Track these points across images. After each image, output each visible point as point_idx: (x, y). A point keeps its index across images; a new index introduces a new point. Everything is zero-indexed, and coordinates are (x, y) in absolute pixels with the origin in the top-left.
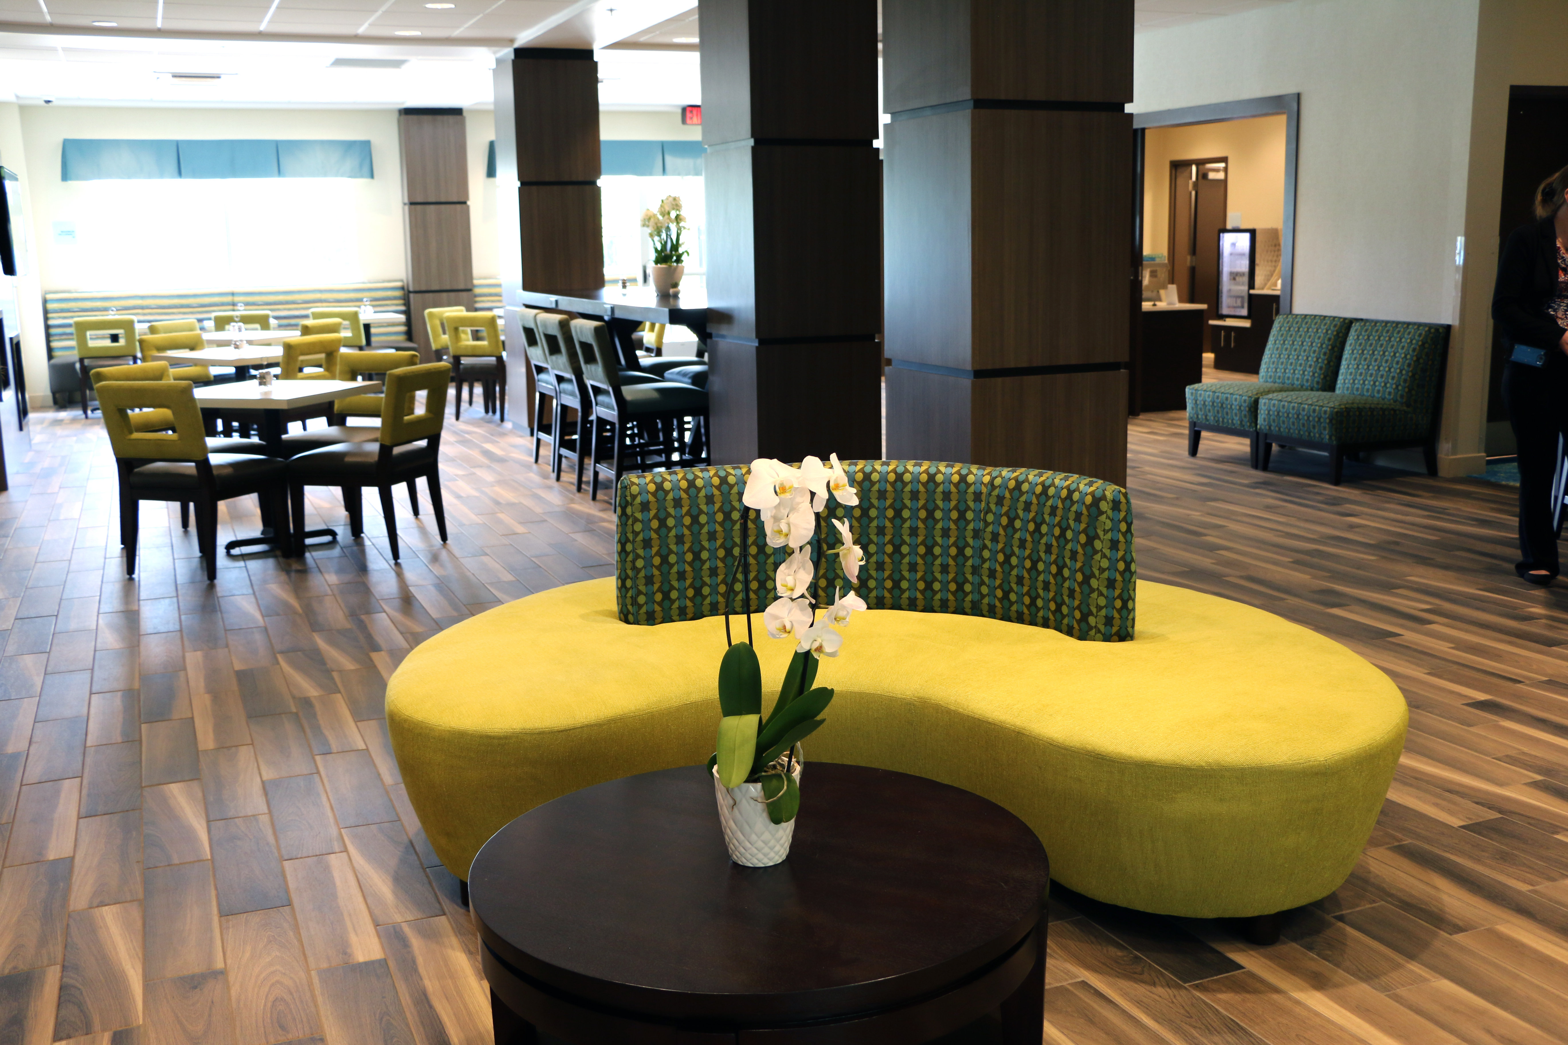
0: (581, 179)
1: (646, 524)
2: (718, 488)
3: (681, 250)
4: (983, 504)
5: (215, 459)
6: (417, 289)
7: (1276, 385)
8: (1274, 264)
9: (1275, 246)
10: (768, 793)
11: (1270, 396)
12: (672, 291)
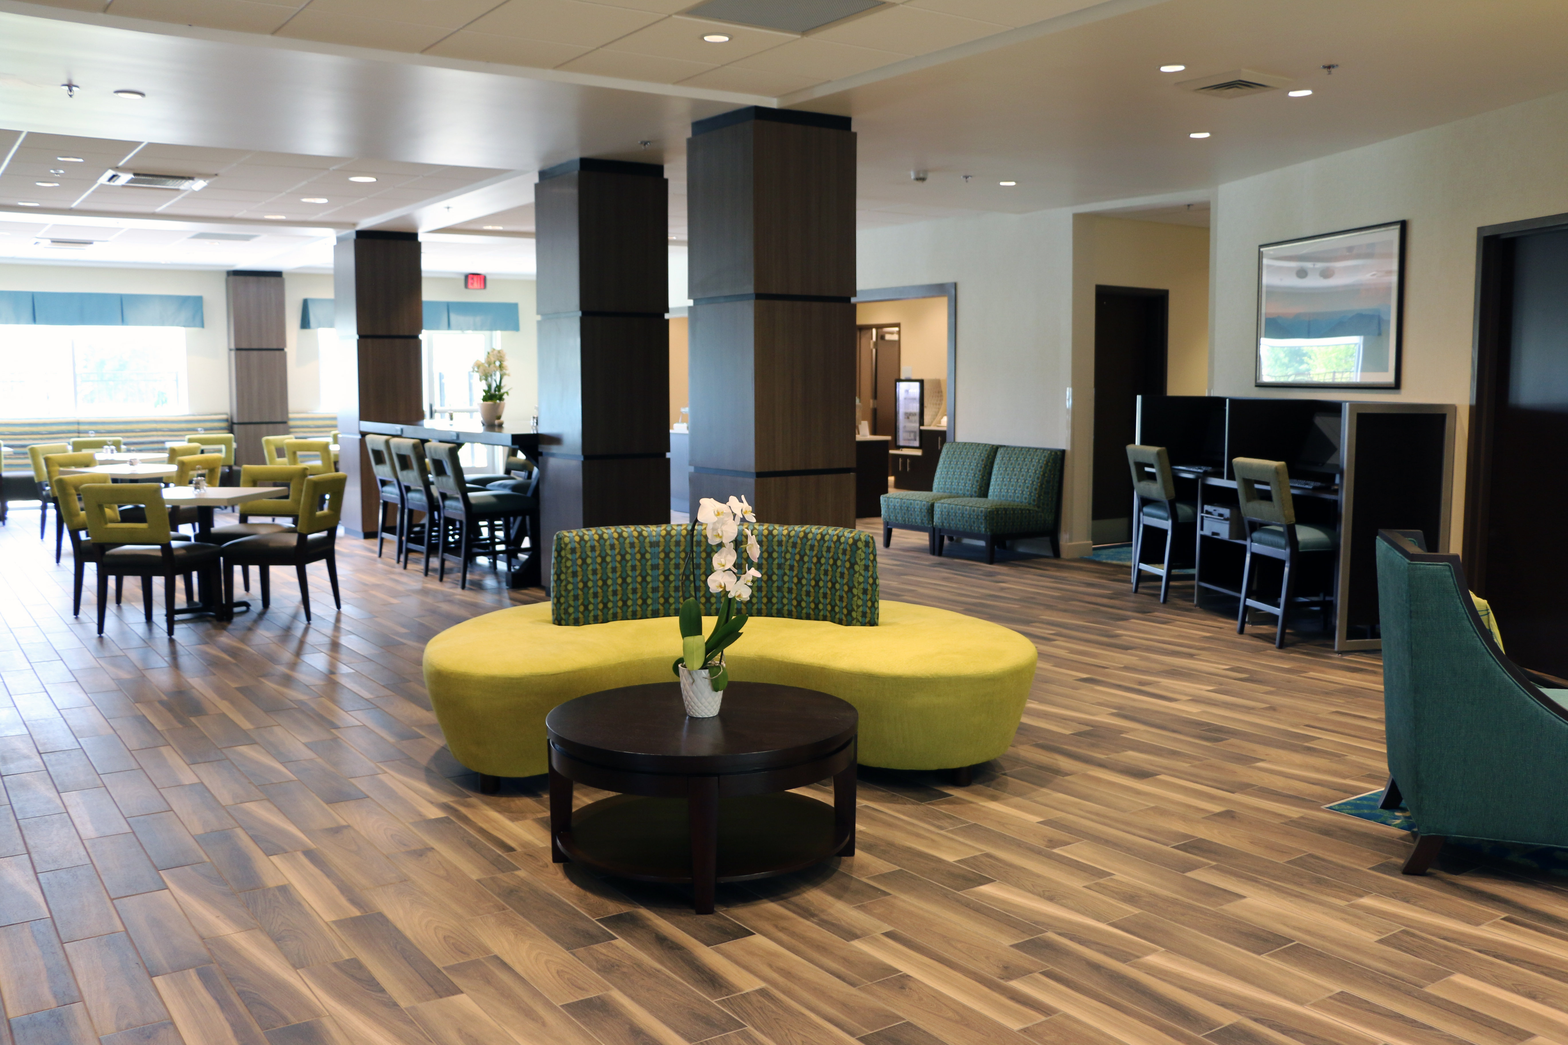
0: (407, 333)
1: (574, 562)
2: (617, 539)
3: (502, 391)
4: (784, 548)
5: (175, 544)
6: (241, 421)
7: (946, 494)
8: (938, 406)
9: (939, 392)
10: (712, 674)
11: (942, 501)
12: (497, 422)
